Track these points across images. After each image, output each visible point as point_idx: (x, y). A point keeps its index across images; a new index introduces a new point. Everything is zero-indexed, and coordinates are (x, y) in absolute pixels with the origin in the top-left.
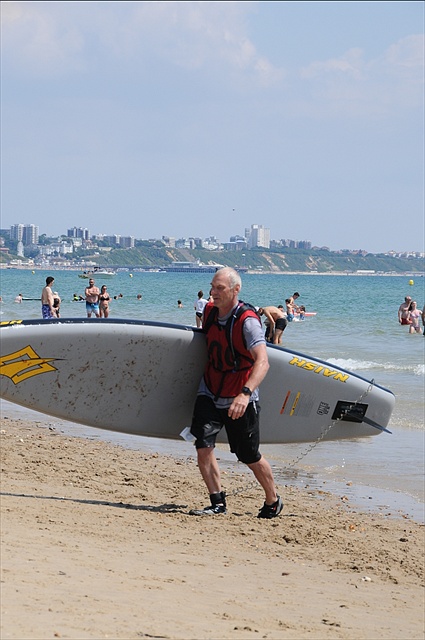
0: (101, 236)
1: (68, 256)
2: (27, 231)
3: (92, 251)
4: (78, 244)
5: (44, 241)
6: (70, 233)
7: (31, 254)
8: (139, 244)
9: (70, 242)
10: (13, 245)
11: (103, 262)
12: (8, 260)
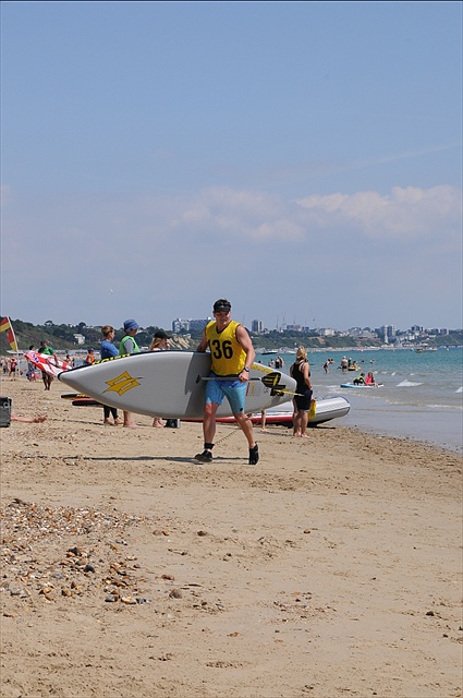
0: (430, 329)
1: (412, 341)
2: (390, 329)
3: (425, 338)
4: (417, 334)
5: (398, 334)
6: (413, 328)
7: (393, 341)
8: (451, 332)
9: (413, 333)
10: (382, 337)
11: (431, 343)
12: (380, 345)
